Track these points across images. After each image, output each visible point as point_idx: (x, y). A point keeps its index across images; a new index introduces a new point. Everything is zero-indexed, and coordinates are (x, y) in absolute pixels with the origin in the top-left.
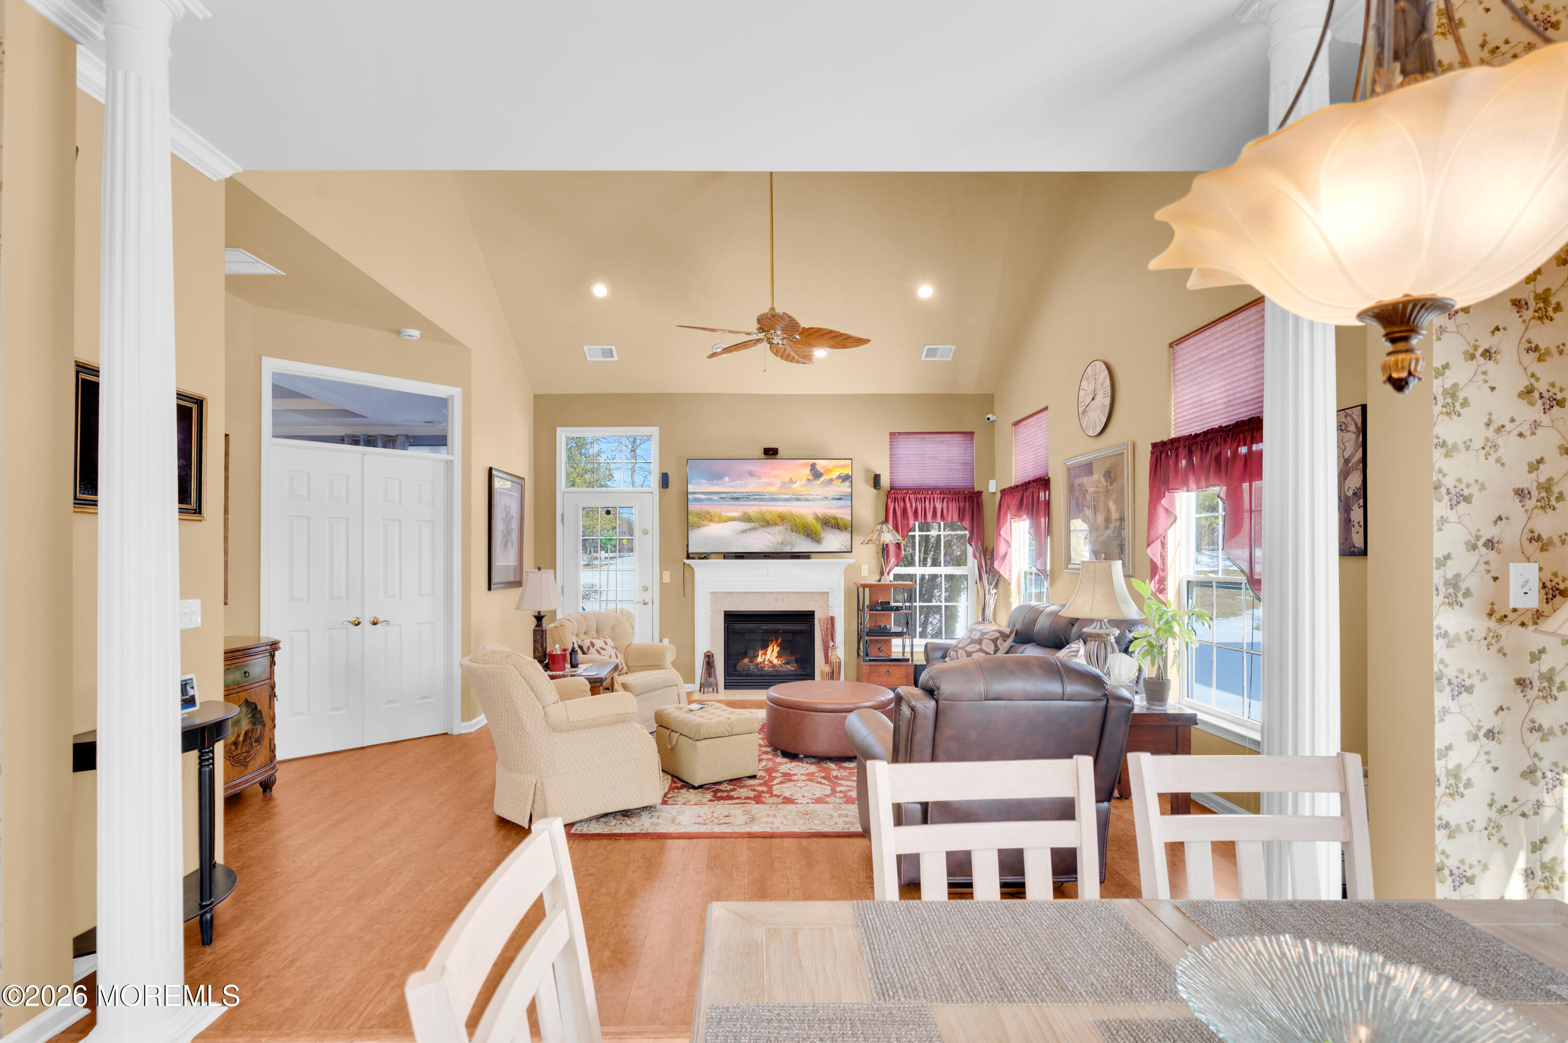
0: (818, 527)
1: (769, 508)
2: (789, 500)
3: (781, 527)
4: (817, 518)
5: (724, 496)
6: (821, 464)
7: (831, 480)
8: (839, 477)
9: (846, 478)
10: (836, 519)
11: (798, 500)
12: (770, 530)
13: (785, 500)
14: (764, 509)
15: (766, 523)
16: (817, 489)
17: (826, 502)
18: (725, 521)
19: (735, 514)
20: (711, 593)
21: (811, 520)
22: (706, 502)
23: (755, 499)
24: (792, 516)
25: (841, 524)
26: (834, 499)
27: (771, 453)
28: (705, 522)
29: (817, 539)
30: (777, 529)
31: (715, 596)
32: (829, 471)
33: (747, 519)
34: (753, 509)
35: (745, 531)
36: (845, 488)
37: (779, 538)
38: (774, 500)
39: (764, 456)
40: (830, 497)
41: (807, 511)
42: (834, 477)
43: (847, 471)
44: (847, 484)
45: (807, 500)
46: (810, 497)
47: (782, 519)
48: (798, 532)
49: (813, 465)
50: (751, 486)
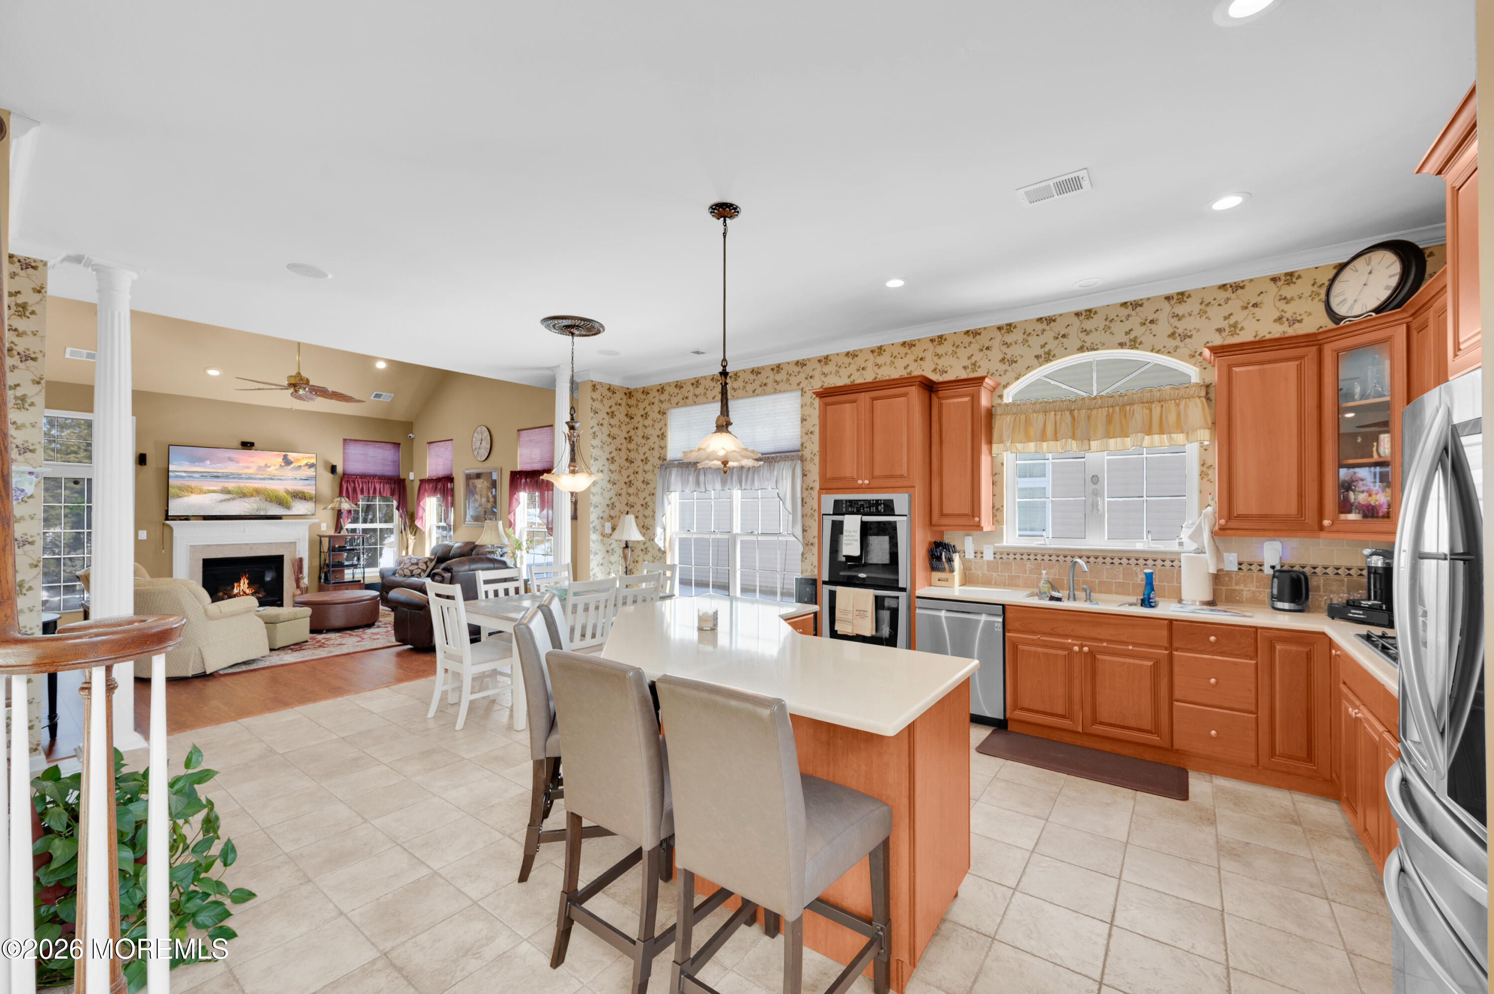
0: (289, 499)
1: (247, 485)
2: (264, 479)
3: (257, 499)
4: (288, 492)
5: (203, 474)
6: (291, 456)
7: (300, 466)
8: (306, 465)
9: (312, 466)
10: (303, 493)
11: (272, 479)
12: (246, 500)
13: (261, 479)
14: (242, 485)
15: (243, 495)
16: (288, 472)
17: (296, 481)
18: (205, 493)
19: (215, 488)
20: (191, 546)
21: (282, 493)
22: (187, 479)
23: (234, 478)
24: (266, 490)
25: (307, 496)
26: (301, 479)
27: (247, 445)
28: (186, 494)
29: (288, 507)
30: (253, 499)
31: (193, 548)
32: (298, 460)
33: (226, 491)
34: (231, 485)
35: (221, 501)
36: (311, 472)
37: (255, 506)
38: (250, 478)
39: (240, 447)
40: (298, 478)
41: (278, 487)
42: (302, 464)
43: (313, 461)
44: (313, 469)
45: (280, 479)
46: (282, 478)
47: (258, 492)
48: (271, 501)
49: (285, 457)
50: (231, 468)
